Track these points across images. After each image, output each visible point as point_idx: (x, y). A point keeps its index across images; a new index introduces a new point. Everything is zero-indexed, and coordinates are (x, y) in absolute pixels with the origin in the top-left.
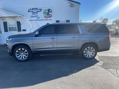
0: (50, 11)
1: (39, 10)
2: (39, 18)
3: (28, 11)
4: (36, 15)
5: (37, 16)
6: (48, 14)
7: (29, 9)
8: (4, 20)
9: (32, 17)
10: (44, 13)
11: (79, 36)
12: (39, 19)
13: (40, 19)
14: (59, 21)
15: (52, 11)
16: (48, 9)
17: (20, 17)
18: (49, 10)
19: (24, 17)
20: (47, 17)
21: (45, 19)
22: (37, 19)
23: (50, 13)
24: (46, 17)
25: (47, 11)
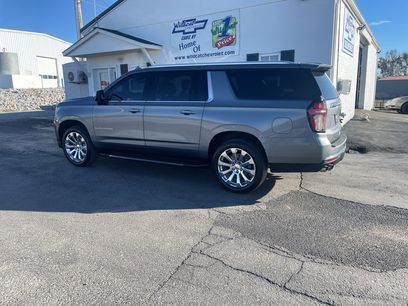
0: (231, 23)
1: (199, 25)
2: (198, 48)
3: (174, 32)
4: (192, 41)
5: (194, 43)
6: (224, 34)
7: (176, 23)
8: (121, 59)
9: (182, 47)
10: (214, 33)
11: (202, 108)
12: (198, 53)
13: (202, 52)
14: (257, 54)
15: (235, 23)
16: (224, 17)
17: (148, 50)
18: (227, 20)
19: (164, 50)
20: (222, 46)
21: (216, 50)
22: (193, 53)
23: (230, 31)
24: (216, 46)
25: (222, 26)
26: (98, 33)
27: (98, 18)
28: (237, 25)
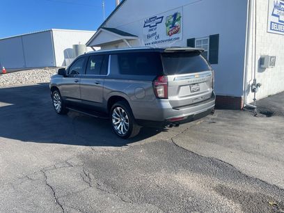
0: (178, 17)
1: (158, 20)
2: (158, 37)
3: (145, 26)
5: (156, 33)
6: (173, 26)
7: (146, 20)
9: (149, 37)
10: (167, 25)
11: (103, 80)
12: (158, 40)
13: (160, 39)
14: (194, 39)
15: (180, 17)
16: (173, 14)
17: (128, 40)
18: (175, 16)
19: (139, 40)
20: (172, 34)
21: (168, 37)
22: (155, 41)
23: (176, 23)
24: (169, 34)
25: (172, 20)
26: (101, 31)
27: (105, 21)
28: (181, 19)
